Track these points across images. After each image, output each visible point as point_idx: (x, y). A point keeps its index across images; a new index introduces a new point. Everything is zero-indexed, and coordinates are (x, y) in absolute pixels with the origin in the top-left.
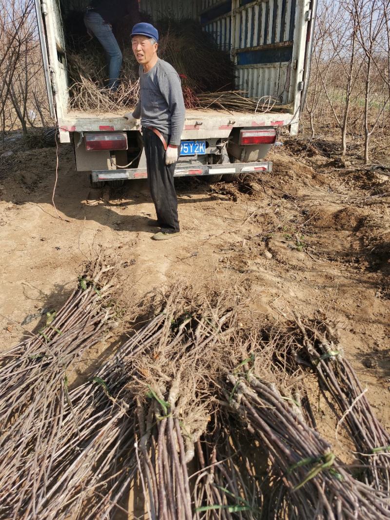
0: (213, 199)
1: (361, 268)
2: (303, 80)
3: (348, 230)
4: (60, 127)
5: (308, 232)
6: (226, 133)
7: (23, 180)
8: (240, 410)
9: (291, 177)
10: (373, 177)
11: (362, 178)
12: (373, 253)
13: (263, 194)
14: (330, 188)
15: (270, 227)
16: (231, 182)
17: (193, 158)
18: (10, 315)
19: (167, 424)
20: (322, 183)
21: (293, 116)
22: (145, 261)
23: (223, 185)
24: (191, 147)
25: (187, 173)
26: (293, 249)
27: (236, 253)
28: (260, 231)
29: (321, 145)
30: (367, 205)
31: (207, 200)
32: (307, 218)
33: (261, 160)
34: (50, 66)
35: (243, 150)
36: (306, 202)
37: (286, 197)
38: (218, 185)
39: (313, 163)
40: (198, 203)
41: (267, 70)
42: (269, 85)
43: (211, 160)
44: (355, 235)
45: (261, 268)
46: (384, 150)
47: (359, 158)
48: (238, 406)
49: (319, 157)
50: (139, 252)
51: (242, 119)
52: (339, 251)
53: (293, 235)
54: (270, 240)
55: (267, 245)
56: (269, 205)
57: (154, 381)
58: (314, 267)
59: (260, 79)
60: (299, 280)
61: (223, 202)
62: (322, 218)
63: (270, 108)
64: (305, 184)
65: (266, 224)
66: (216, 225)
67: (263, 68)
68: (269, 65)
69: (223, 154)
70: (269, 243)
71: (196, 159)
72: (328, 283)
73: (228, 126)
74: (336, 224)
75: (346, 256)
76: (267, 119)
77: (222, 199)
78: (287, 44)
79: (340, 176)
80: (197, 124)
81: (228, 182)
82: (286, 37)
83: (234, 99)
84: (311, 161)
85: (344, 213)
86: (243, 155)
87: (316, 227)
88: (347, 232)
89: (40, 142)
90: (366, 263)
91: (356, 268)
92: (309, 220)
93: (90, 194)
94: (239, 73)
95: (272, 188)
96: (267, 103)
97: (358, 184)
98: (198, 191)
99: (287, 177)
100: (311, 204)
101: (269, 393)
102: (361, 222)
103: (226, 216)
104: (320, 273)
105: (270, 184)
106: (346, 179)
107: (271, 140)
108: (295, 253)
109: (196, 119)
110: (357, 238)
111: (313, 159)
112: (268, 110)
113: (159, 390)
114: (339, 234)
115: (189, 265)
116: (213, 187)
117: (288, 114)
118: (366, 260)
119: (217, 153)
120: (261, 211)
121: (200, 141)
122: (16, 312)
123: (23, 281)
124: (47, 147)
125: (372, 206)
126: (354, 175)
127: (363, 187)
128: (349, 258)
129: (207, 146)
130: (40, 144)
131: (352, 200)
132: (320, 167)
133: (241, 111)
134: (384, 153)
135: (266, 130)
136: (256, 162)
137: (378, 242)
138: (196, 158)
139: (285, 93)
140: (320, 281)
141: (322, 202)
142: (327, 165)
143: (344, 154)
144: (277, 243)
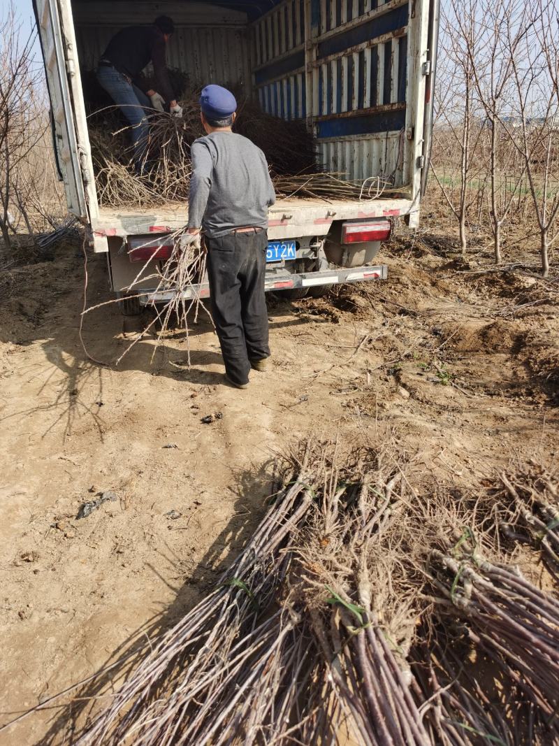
0: (304, 321)
1: (539, 403)
2: (423, 154)
3: (504, 353)
4: (94, 230)
5: (447, 359)
6: (324, 229)
7: (21, 310)
8: (469, 608)
9: (405, 286)
10: (514, 279)
11: (498, 281)
12: (550, 381)
13: (371, 310)
14: (459, 297)
15: (393, 355)
16: (321, 297)
17: (279, 265)
18: (56, 506)
19: (367, 637)
20: (447, 292)
21: (412, 202)
22: (236, 412)
23: (310, 301)
24: (276, 250)
25: (273, 287)
26: (436, 383)
27: (362, 393)
28: (381, 362)
29: (431, 241)
30: (518, 317)
31: (295, 323)
32: (442, 339)
33: (369, 263)
34: (79, 145)
35: (344, 251)
36: (434, 318)
37: (403, 312)
38: (303, 301)
39: (424, 265)
40: (285, 328)
41: (365, 143)
42: (370, 163)
43: (302, 267)
44: (516, 358)
45: (405, 412)
46: (517, 244)
47: (486, 256)
48: (466, 602)
49: (430, 257)
50: (224, 401)
51: (344, 209)
52: (499, 382)
53: (429, 364)
54: (401, 372)
55: (398, 379)
56: (384, 324)
57: (332, 579)
58: (471, 405)
59: (356, 155)
60: (459, 425)
61: (318, 324)
62: (464, 337)
63: (379, 193)
64: (425, 293)
65: (387, 351)
66: (318, 357)
67: (359, 140)
68: (368, 136)
69: (320, 258)
70: (401, 377)
71: (283, 266)
72: (500, 425)
73: (326, 218)
74: (485, 346)
75: (512, 388)
76: (377, 207)
77: (316, 321)
78: (395, 107)
79: (466, 280)
80: (284, 218)
81: (316, 297)
82: (394, 97)
83: (327, 183)
84: (421, 263)
85: (494, 329)
86: (345, 257)
87: (456, 351)
88: (503, 355)
89: (31, 255)
90: (544, 396)
91: (531, 403)
92: (446, 342)
93: (124, 324)
94: (321, 149)
95: (382, 301)
96: (375, 186)
97: (494, 290)
98: (279, 312)
99: (399, 286)
100: (441, 321)
101: (513, 580)
102: (520, 341)
103: (328, 344)
104: (484, 413)
105: (378, 296)
106: (476, 284)
107: (385, 236)
108: (440, 388)
109: (282, 211)
110: (520, 363)
111: (424, 260)
112: (377, 196)
113: (342, 590)
114: (493, 359)
115: (301, 414)
116: (296, 305)
117: (404, 200)
118: (542, 391)
119: (312, 256)
120: (375, 334)
121: (288, 241)
122: (62, 500)
123: (61, 455)
124: (44, 261)
125: (525, 318)
126: (486, 279)
127: (503, 294)
128: (516, 390)
129: (298, 247)
130: (32, 258)
131: (495, 313)
132: (434, 270)
133: (340, 199)
134: (518, 247)
135: (376, 222)
136: (363, 267)
137: (552, 365)
138: (282, 264)
139: (397, 173)
140: (489, 424)
141: (455, 316)
142: (444, 268)
143: (464, 252)
144: (411, 377)
